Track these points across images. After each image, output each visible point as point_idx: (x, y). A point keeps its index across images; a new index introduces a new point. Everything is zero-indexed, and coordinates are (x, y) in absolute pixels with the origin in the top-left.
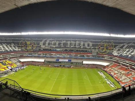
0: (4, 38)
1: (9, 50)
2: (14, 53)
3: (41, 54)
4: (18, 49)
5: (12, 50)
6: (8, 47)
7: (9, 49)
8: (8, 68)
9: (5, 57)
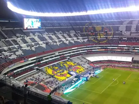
0: (56, 22)
1: (67, 42)
2: (76, 48)
3: (125, 47)
4: (83, 39)
5: (73, 42)
6: (65, 38)
7: (67, 40)
8: (72, 75)
9: (63, 54)
